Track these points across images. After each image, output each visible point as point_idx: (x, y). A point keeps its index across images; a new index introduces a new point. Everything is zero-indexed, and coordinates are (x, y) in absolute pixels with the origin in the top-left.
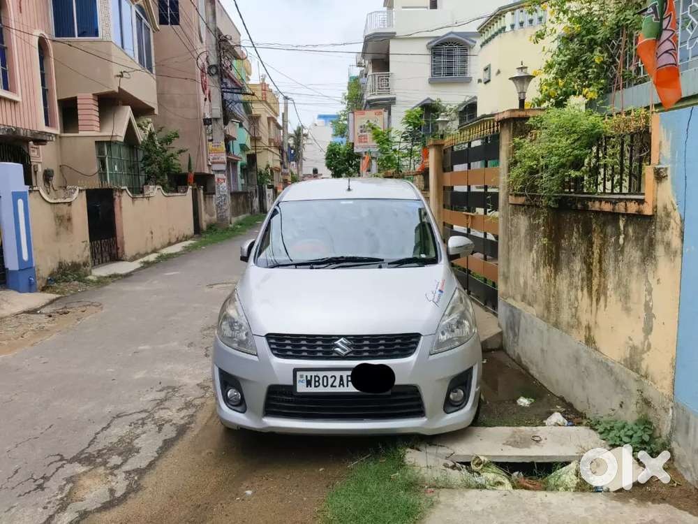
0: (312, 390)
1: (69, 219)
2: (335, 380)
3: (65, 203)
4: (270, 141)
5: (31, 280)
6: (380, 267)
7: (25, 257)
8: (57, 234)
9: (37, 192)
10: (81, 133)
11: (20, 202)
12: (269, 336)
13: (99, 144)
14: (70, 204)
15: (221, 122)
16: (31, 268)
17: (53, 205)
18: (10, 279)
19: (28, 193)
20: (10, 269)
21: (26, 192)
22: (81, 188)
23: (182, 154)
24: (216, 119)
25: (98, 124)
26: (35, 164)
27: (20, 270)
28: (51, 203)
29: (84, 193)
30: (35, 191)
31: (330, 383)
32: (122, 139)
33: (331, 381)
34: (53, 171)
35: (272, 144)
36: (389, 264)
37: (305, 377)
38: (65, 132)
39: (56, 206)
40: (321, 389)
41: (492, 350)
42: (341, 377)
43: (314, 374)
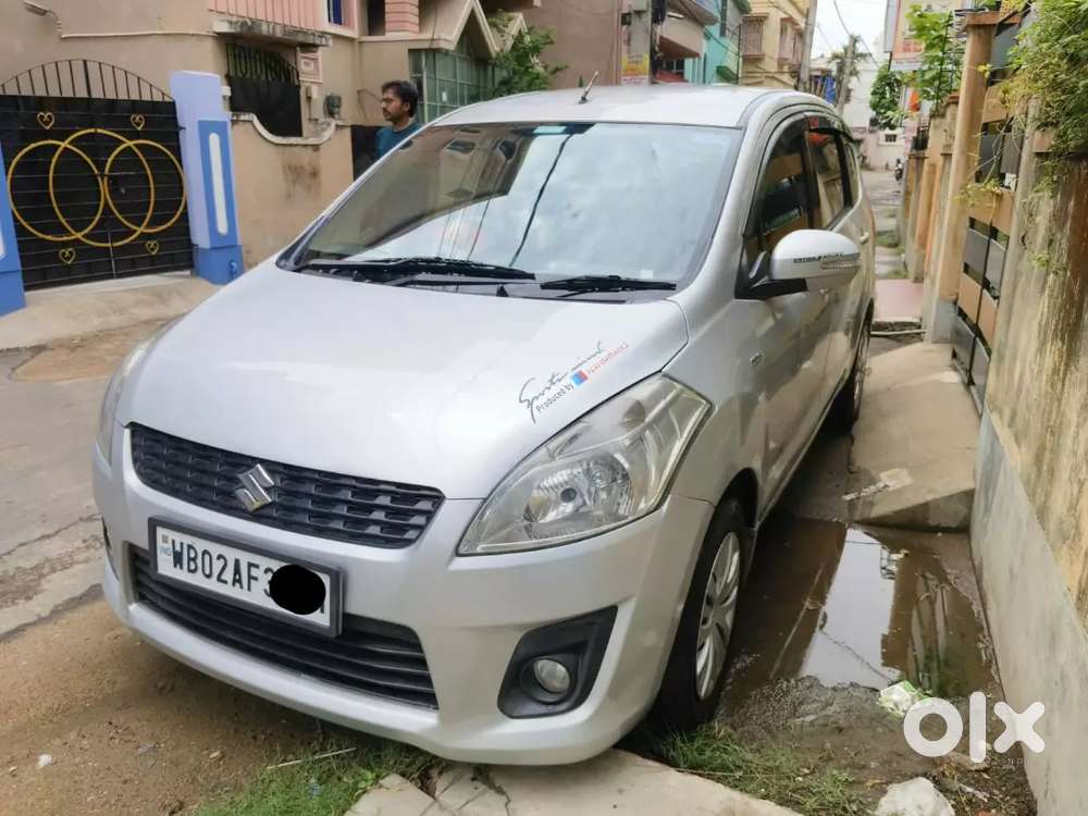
0: (181, 575)
1: (315, 174)
2: (224, 568)
3: (305, 146)
4: (781, 62)
5: (232, 267)
6: (502, 293)
7: (223, 228)
8: (289, 196)
9: (249, 125)
10: (389, 36)
11: (214, 139)
12: (135, 428)
13: (414, 53)
14: (316, 147)
15: (648, 18)
16: (235, 246)
17: (281, 149)
18: (199, 260)
19: (229, 124)
20: (200, 246)
21: (225, 123)
22: (340, 123)
23: (558, 73)
24: (639, 13)
25: (417, 20)
26: (308, 84)
27: (213, 249)
28: (277, 145)
29: (347, 132)
30: (244, 121)
31: (216, 572)
32: (451, 47)
33: (217, 566)
34: (339, 99)
35: (786, 68)
36: (545, 286)
37: (170, 542)
38: (370, 34)
39: (287, 148)
40: (197, 580)
41: (937, 529)
42: (237, 562)
43: (188, 540)
